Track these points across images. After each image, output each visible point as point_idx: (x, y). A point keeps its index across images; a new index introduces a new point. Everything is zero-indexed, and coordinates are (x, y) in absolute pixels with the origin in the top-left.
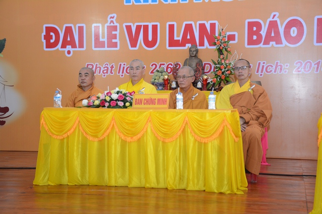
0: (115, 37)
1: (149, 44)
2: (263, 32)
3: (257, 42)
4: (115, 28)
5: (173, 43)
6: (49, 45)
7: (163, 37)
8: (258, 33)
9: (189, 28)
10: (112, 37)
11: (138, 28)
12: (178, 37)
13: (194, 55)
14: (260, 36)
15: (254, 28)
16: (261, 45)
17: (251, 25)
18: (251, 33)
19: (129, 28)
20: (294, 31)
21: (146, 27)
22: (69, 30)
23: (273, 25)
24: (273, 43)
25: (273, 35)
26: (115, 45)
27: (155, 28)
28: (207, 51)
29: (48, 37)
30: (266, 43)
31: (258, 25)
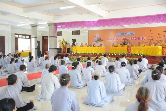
1: (120, 40)
2: (132, 39)
5: (122, 40)
6: (108, 40)
9: (124, 38)
10: (115, 39)
11: (118, 38)
13: (125, 41)
15: (131, 38)
20: (136, 39)
22: (110, 38)
23: (134, 38)
25: (134, 39)
27: (120, 38)
28: (126, 41)
29: (108, 39)
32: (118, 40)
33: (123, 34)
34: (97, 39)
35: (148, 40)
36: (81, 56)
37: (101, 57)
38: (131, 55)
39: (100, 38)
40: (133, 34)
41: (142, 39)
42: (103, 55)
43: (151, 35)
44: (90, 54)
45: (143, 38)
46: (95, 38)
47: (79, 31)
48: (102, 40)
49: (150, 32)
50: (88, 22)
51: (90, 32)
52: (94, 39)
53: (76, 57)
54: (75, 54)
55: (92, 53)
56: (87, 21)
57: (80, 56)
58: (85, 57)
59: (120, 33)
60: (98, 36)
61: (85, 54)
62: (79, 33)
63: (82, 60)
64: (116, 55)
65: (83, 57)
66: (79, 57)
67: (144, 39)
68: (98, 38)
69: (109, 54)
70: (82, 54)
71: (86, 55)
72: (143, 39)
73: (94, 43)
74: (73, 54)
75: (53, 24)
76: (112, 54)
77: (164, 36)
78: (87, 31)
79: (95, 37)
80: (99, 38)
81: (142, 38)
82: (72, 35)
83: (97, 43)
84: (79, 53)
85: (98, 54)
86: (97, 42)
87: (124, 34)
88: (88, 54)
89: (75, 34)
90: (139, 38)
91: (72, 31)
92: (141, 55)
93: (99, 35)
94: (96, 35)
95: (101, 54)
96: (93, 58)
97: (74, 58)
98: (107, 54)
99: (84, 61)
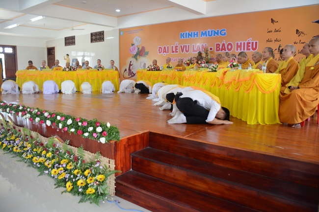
0: (177, 49)
1: (187, 51)
2: (221, 47)
3: (219, 50)
4: (177, 47)
5: (194, 51)
6: (160, 53)
7: (191, 49)
8: (219, 47)
9: (198, 46)
10: (176, 49)
11: (184, 46)
12: (195, 49)
13: (199, 54)
14: (219, 48)
16: (220, 51)
17: (217, 45)
18: (217, 47)
19: (181, 46)
20: (230, 47)
21: (186, 46)
22: (165, 48)
23: (224, 45)
24: (223, 51)
25: (223, 48)
26: (177, 52)
27: (189, 46)
29: (159, 50)
30: (221, 51)
31: (219, 45)
32: (182, 52)
33: (197, 34)
34: (136, 50)
39: (143, 48)
40: (223, 32)
41: (248, 49)
43: (273, 36)
45: (251, 45)
46: (132, 47)
47: (103, 32)
48: (147, 54)
49: (273, 27)
51: (122, 33)
52: (131, 49)
59: (187, 32)
60: (137, 42)
62: (103, 36)
67: (254, 49)
68: (138, 49)
72: (251, 48)
73: (131, 62)
79: (133, 45)
80: (140, 49)
81: (248, 46)
82: (92, 42)
83: (137, 59)
86: (135, 57)
87: (200, 34)
89: (96, 41)
90: (238, 46)
91: (91, 34)
93: (140, 39)
94: (134, 42)
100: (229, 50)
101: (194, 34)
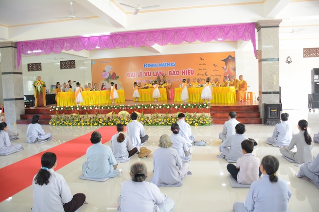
1: (149, 76)
5: (154, 75)
6: (128, 77)
7: (152, 74)
9: (157, 72)
10: (141, 74)
11: (147, 72)
12: (155, 74)
13: (159, 78)
14: (171, 74)
15: (170, 72)
16: (172, 76)
19: (145, 72)
20: (178, 73)
22: (132, 73)
23: (174, 71)
25: (174, 74)
27: (150, 72)
28: (161, 77)
29: (128, 75)
32: (146, 76)
33: (156, 65)
34: (108, 75)
35: (198, 75)
36: (77, 113)
37: (120, 113)
38: (184, 107)
39: (114, 74)
40: (173, 64)
41: (189, 74)
42: (124, 110)
43: (202, 67)
44: (96, 108)
46: (103, 73)
47: (74, 61)
48: (118, 77)
49: (202, 62)
50: (89, 38)
51: (94, 63)
53: (66, 115)
54: (62, 109)
55: (101, 107)
56: (86, 35)
57: (74, 113)
58: (85, 114)
59: (149, 64)
60: (109, 69)
61: (85, 108)
62: (74, 64)
63: (78, 122)
64: (152, 107)
65: (81, 116)
66: (72, 116)
67: (192, 74)
68: (110, 74)
69: (139, 107)
70: (78, 109)
71: (86, 111)
73: (103, 83)
74: (57, 109)
75: (10, 45)
76: (146, 107)
77: (223, 68)
78: (88, 60)
79: (104, 71)
80: (112, 74)
81: (189, 72)
82: (61, 68)
84: (72, 106)
85: (114, 108)
86: (107, 80)
87: (158, 65)
88: (91, 108)
89: (66, 68)
90: (183, 73)
91: (61, 62)
92: (206, 106)
93: (111, 67)
94: (106, 69)
95: (119, 106)
96: (103, 116)
97: (61, 118)
98: (133, 108)
99: (83, 124)
100: (178, 75)
101: (154, 65)
